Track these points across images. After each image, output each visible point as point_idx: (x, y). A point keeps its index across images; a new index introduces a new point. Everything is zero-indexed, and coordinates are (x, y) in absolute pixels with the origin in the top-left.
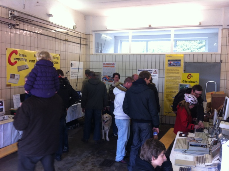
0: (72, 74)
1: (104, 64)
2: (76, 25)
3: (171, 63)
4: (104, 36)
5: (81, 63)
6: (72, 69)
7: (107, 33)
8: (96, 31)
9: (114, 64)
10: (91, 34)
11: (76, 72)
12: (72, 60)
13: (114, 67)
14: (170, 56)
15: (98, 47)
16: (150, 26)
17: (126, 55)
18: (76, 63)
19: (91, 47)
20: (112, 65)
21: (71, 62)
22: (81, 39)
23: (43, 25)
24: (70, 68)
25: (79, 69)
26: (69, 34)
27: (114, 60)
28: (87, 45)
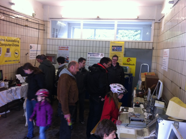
0: (31, 55)
1: (59, 47)
2: (35, 13)
3: (114, 49)
4: (59, 23)
5: (40, 46)
6: (31, 51)
7: (62, 21)
8: (53, 19)
9: (67, 47)
10: (48, 20)
11: (34, 54)
12: (31, 43)
13: (68, 50)
14: (113, 43)
15: (54, 32)
16: (98, 17)
17: (78, 40)
18: (35, 46)
19: (48, 32)
20: (66, 48)
21: (30, 45)
22: (40, 25)
23: (5, 12)
24: (29, 50)
25: (37, 51)
26: (29, 20)
27: (68, 44)
28: (44, 30)
